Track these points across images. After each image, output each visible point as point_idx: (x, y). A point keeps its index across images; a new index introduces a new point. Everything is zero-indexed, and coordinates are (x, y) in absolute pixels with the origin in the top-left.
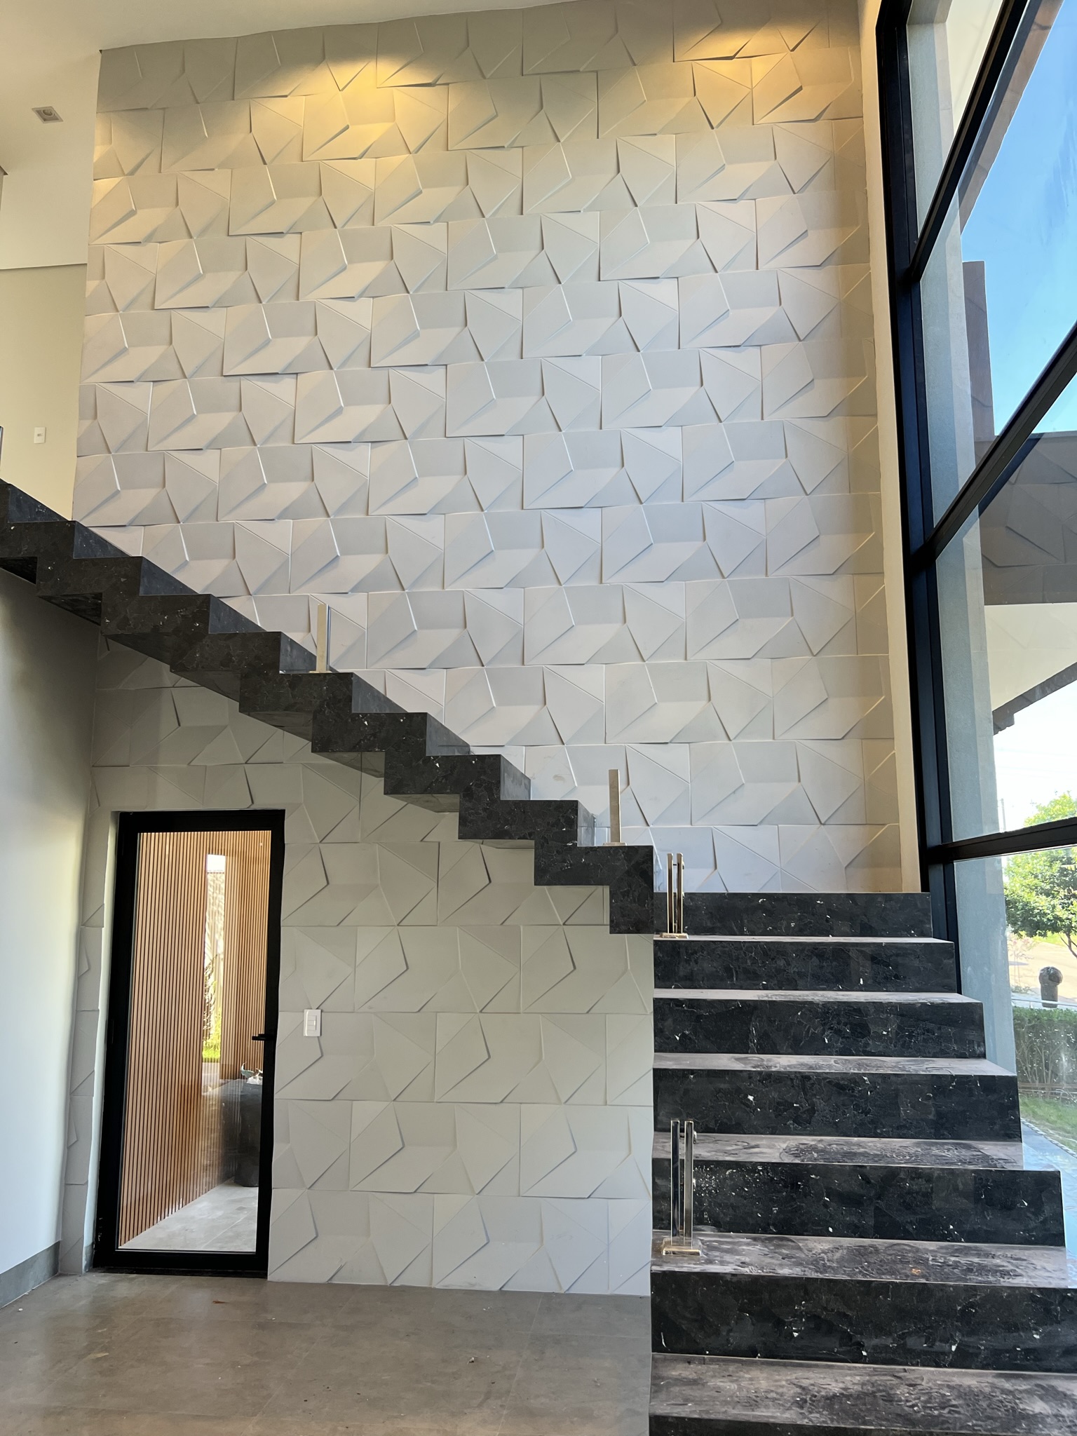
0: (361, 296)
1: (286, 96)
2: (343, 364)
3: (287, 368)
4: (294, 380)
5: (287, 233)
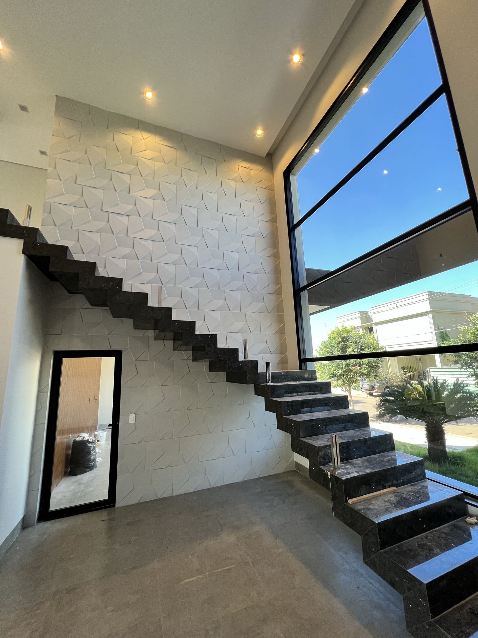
0: (150, 198)
1: (126, 134)
2: (144, 216)
3: (125, 213)
4: (127, 218)
5: (126, 174)
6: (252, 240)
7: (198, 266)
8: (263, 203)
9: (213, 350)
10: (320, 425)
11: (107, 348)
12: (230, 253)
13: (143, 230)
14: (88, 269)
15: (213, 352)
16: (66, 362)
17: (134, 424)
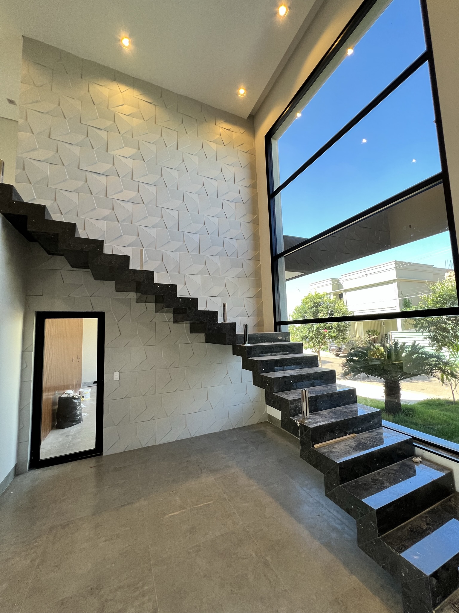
0: (129, 157)
1: (102, 86)
2: (124, 177)
3: (103, 173)
4: (106, 177)
5: (103, 130)
6: (232, 205)
7: (178, 230)
8: (244, 168)
9: (194, 313)
10: (292, 382)
11: (90, 310)
12: (210, 218)
13: (122, 191)
14: (67, 230)
15: (194, 314)
16: (48, 322)
17: (118, 381)
